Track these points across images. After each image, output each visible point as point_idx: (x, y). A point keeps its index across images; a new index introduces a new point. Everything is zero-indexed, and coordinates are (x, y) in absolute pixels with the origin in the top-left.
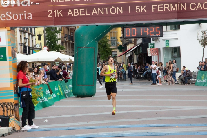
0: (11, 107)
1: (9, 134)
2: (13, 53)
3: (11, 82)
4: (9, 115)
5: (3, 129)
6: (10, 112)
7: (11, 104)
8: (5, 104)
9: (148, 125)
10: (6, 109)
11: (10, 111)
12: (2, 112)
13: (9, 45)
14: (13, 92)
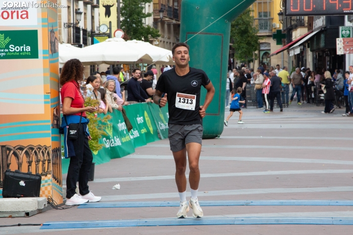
0: (46, 155)
1: (40, 211)
2: (51, 42)
3: (45, 102)
4: (40, 172)
5: (27, 202)
6: (43, 165)
7: (46, 149)
8: (32, 149)
9: (333, 202)
10: (34, 158)
11: (44, 163)
12: (27, 165)
13: (43, 26)
14: (50, 124)
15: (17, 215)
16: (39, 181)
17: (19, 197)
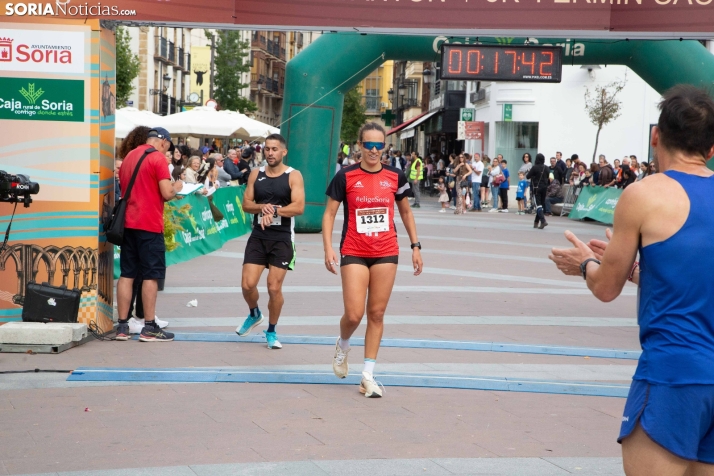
0: (89, 261)
1: (75, 344)
2: (104, 100)
3: (92, 186)
4: (81, 285)
5: (56, 331)
6: (84, 276)
7: (90, 253)
8: (70, 252)
9: (496, 346)
10: (72, 265)
11: (86, 273)
12: (62, 274)
13: (92, 75)
14: (97, 217)
15: (39, 350)
16: (77, 300)
17: (46, 322)
